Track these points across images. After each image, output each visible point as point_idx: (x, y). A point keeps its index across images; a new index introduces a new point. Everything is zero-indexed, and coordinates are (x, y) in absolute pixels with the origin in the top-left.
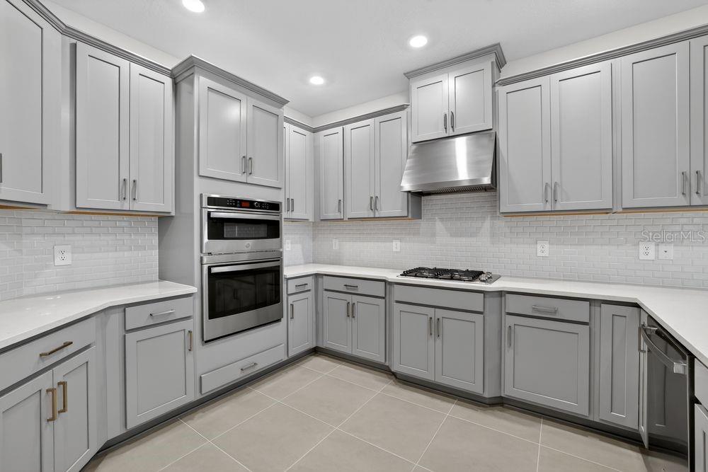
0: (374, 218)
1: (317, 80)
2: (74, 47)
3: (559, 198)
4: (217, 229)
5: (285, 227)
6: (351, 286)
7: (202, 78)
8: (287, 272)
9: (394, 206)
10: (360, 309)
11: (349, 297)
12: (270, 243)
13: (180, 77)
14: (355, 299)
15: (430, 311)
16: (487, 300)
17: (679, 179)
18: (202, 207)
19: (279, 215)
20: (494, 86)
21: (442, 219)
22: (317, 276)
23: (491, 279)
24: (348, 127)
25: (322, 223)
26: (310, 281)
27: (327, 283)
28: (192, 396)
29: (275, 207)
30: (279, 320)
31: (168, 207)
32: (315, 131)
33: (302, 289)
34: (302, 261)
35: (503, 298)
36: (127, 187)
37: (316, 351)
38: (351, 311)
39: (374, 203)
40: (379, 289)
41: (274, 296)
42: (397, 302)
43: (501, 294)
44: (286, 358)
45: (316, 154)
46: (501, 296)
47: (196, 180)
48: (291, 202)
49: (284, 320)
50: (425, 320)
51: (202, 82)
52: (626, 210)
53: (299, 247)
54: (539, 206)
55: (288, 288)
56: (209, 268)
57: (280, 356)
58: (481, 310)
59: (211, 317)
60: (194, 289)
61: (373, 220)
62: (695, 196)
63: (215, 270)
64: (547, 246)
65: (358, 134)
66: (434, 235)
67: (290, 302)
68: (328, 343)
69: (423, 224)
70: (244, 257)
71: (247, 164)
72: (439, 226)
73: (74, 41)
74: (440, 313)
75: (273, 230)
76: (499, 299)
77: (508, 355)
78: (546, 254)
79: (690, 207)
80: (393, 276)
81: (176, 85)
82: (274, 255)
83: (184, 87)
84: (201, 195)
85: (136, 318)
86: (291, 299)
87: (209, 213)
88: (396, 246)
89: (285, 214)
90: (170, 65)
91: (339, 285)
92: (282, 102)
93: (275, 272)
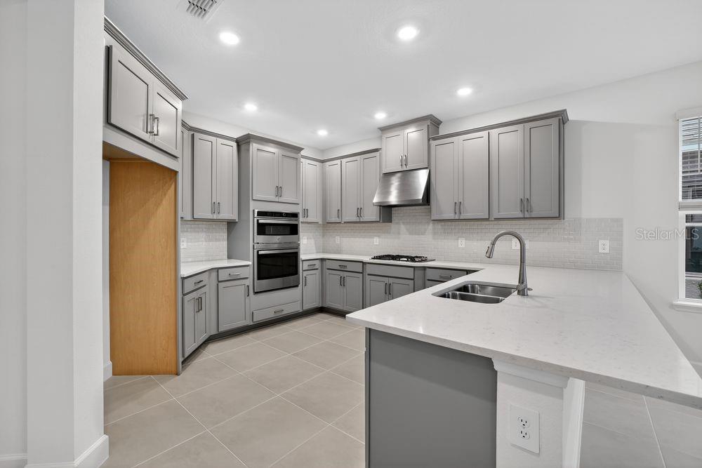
0: (360, 222)
1: (323, 133)
2: (193, 135)
3: (462, 212)
4: (262, 229)
5: (301, 228)
6: (343, 266)
7: (254, 145)
8: (302, 256)
9: (372, 214)
10: (348, 280)
11: (341, 273)
12: (291, 238)
13: (242, 143)
14: (345, 274)
15: (386, 280)
16: (416, 272)
18: (254, 217)
19: (298, 220)
20: (429, 140)
21: (403, 223)
22: (322, 260)
23: (426, 260)
24: (344, 160)
25: (328, 225)
26: (318, 264)
27: (328, 264)
28: (249, 322)
29: (295, 215)
30: (297, 286)
31: (235, 217)
32: (323, 162)
33: (312, 268)
34: (315, 252)
36: (215, 207)
37: (321, 310)
38: (342, 282)
39: (359, 211)
40: (359, 268)
41: (295, 271)
42: (369, 275)
43: (424, 268)
44: (301, 311)
45: (324, 177)
46: (425, 270)
47: (252, 203)
48: (306, 212)
49: (300, 286)
50: (383, 285)
51: (254, 146)
53: (312, 241)
54: (452, 216)
55: (302, 266)
56: (258, 251)
57: (297, 308)
58: (412, 277)
59: (259, 279)
60: (250, 263)
61: (359, 224)
62: (526, 212)
63: (261, 253)
64: (464, 241)
65: (350, 166)
66: (399, 233)
67: (304, 275)
68: (329, 303)
69: (393, 226)
70: (276, 246)
71: (279, 190)
72: (403, 227)
73: (192, 133)
74: (391, 280)
75: (294, 230)
76: (423, 271)
78: (463, 246)
79: (524, 218)
80: (367, 259)
81: (239, 146)
82: (295, 245)
83: (243, 147)
84: (254, 211)
85: (223, 275)
86: (305, 273)
87: (258, 220)
88: (376, 241)
89: (301, 219)
90: (236, 136)
91: (336, 265)
92: (299, 149)
93: (295, 256)
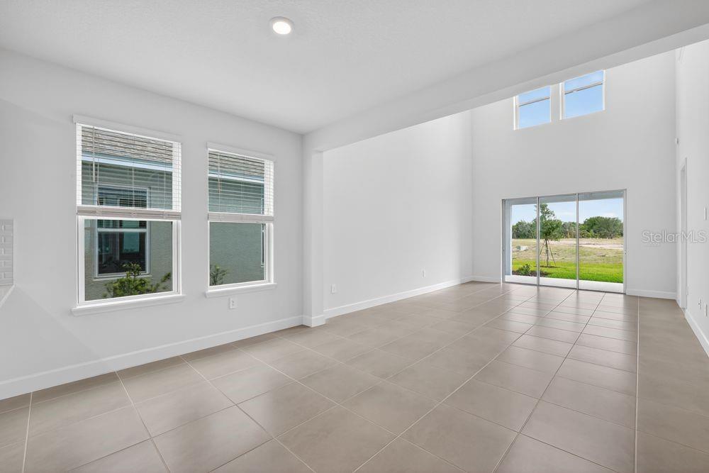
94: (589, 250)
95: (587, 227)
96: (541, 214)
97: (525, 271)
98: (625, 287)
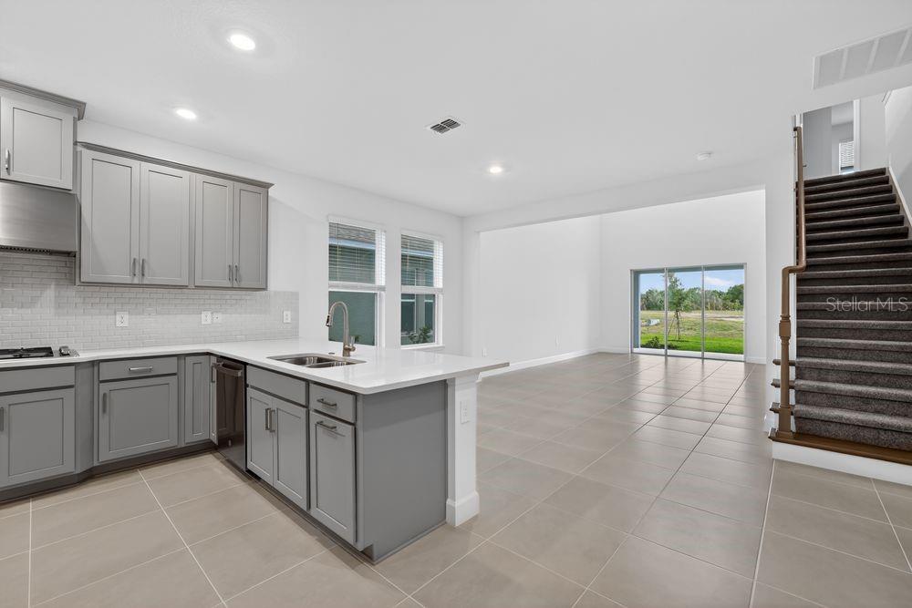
16: (79, 370)
17: (227, 270)
20: (75, 144)
35: (96, 368)
43: (94, 363)
46: (93, 366)
52: (198, 287)
54: (127, 279)
58: (72, 383)
62: (235, 281)
64: (126, 317)
74: (5, 401)
76: (91, 369)
77: (104, 422)
78: (124, 324)
79: (233, 288)
94: (731, 324)
95: (731, 296)
96: (669, 284)
97: (653, 344)
98: (745, 356)
